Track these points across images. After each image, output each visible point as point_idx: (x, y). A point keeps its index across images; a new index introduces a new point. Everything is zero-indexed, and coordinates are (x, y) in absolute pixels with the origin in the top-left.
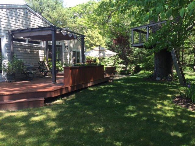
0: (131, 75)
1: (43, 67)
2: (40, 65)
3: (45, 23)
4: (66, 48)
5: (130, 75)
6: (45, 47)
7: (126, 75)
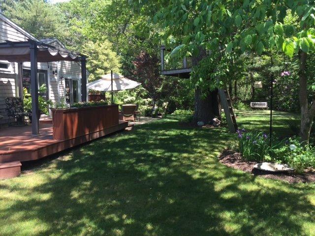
0: (163, 118)
1: (13, 108)
2: (9, 104)
3: (16, 31)
4: (54, 73)
5: (161, 117)
6: (17, 72)
7: (154, 116)
